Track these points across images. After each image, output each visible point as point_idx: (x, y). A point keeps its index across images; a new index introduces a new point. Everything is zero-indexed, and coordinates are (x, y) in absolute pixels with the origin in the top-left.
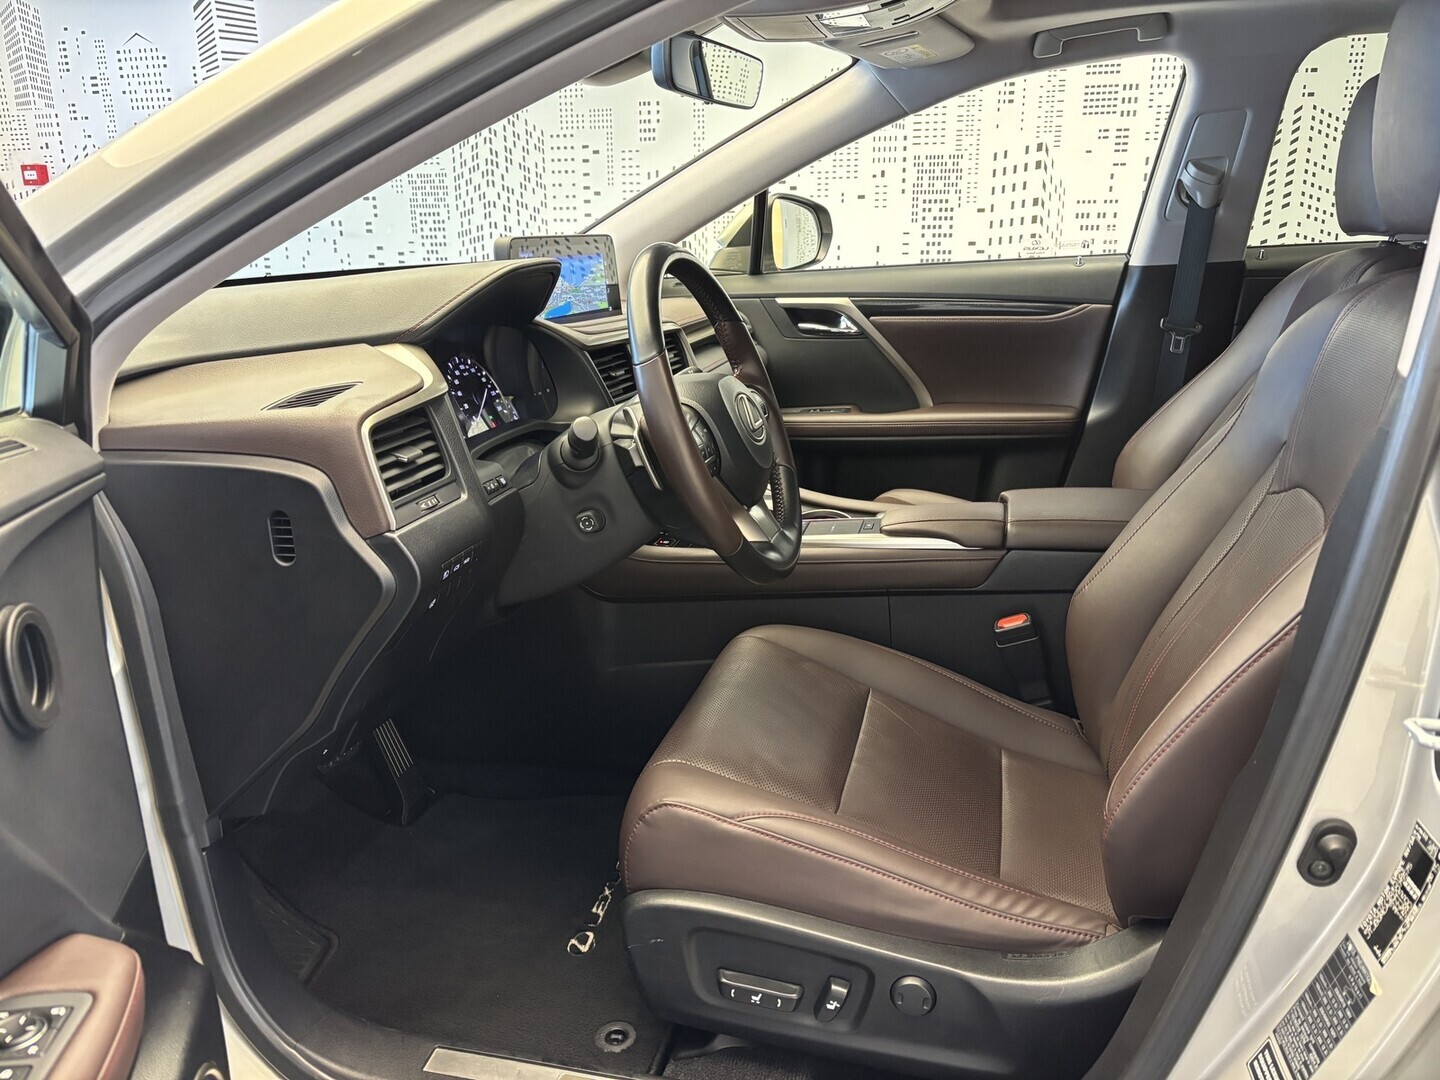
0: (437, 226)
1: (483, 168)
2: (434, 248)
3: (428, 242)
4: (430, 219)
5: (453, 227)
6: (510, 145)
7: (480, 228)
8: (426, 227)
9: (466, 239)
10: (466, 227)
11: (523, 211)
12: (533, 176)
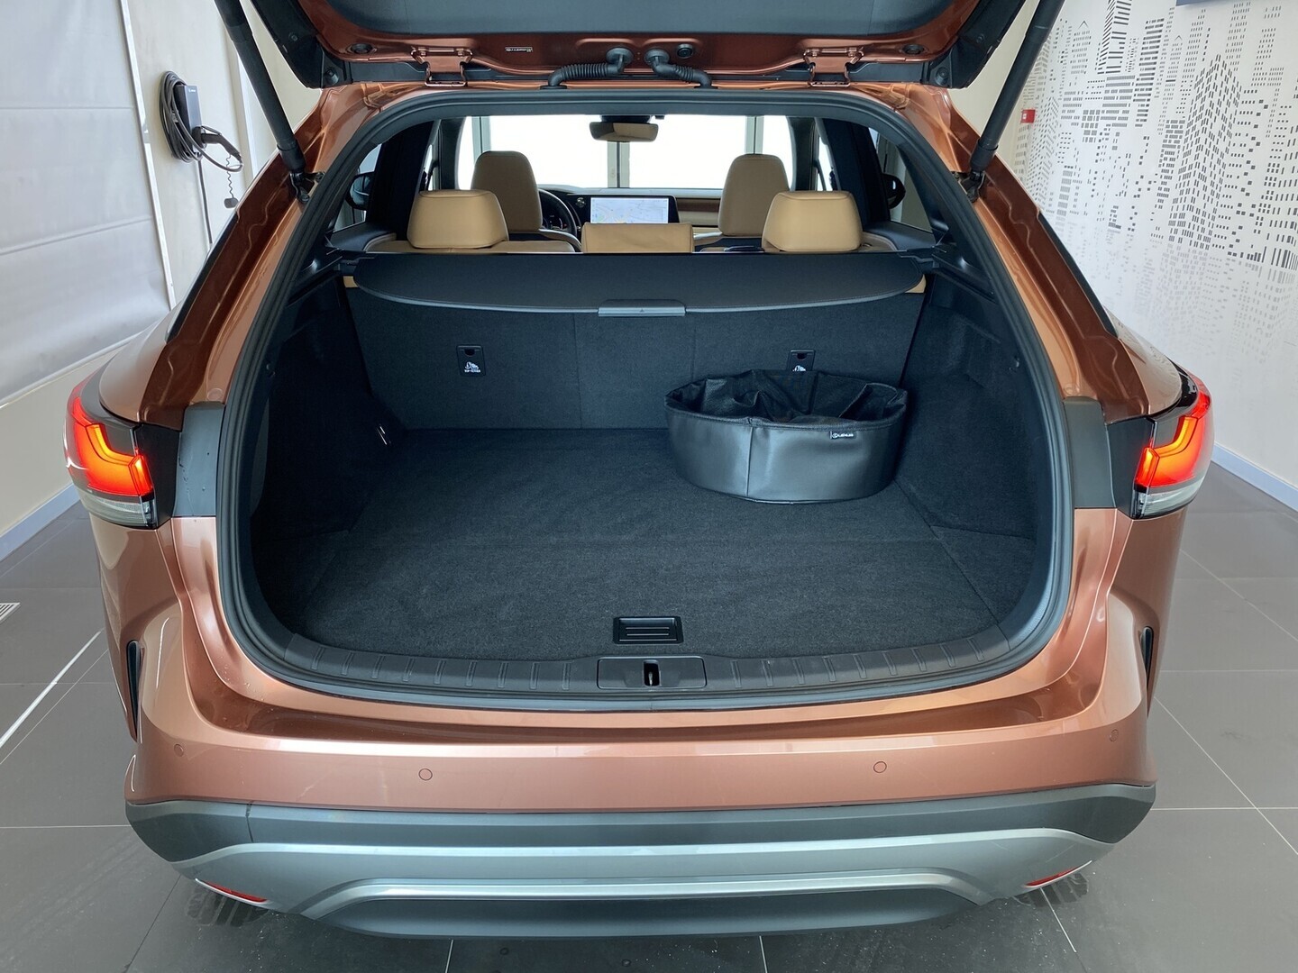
0: (1172, 162)
1: (1203, 118)
2: (1165, 180)
3: (1164, 174)
4: (1169, 156)
5: (1178, 165)
6: (1221, 100)
7: (1190, 167)
8: (1166, 162)
9: (1182, 174)
10: (1184, 165)
11: (1215, 154)
12: (1227, 125)
